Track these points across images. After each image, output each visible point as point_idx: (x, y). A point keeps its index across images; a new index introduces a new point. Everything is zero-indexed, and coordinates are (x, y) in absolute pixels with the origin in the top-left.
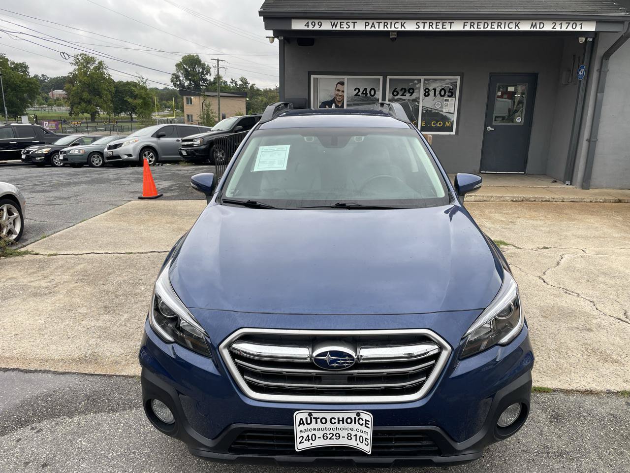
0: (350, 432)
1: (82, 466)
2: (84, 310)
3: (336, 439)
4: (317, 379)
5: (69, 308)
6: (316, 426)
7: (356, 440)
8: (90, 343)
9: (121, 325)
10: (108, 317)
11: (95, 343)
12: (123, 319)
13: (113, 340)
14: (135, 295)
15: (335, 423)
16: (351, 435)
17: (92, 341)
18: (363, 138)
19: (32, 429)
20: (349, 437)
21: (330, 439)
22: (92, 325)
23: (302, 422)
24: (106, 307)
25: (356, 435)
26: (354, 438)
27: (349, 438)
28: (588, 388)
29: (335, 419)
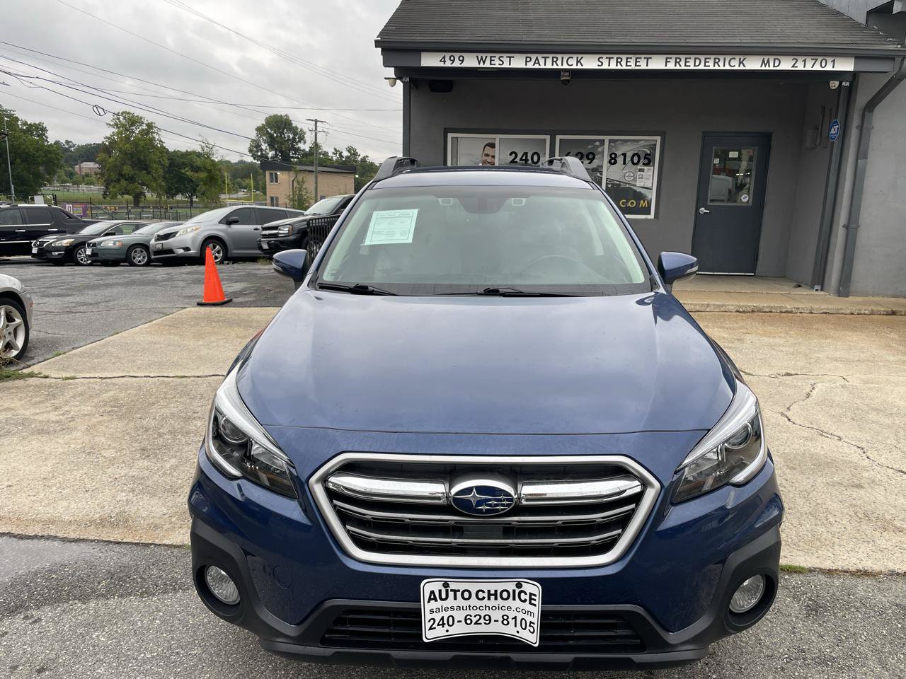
0: (506, 612)
1: (99, 671)
2: (110, 453)
3: (485, 623)
4: (456, 530)
5: (89, 451)
6: (455, 604)
7: (516, 626)
8: (118, 498)
9: (165, 474)
10: (146, 463)
11: (125, 499)
12: (168, 466)
13: (153, 495)
14: (188, 433)
15: (484, 598)
16: (508, 617)
17: (122, 496)
18: (524, 200)
19: (26, 618)
20: (505, 620)
21: (476, 623)
22: (122, 474)
23: (433, 597)
24: (143, 450)
25: (515, 618)
26: (512, 622)
27: (505, 622)
28: (860, 567)
29: (483, 592)
